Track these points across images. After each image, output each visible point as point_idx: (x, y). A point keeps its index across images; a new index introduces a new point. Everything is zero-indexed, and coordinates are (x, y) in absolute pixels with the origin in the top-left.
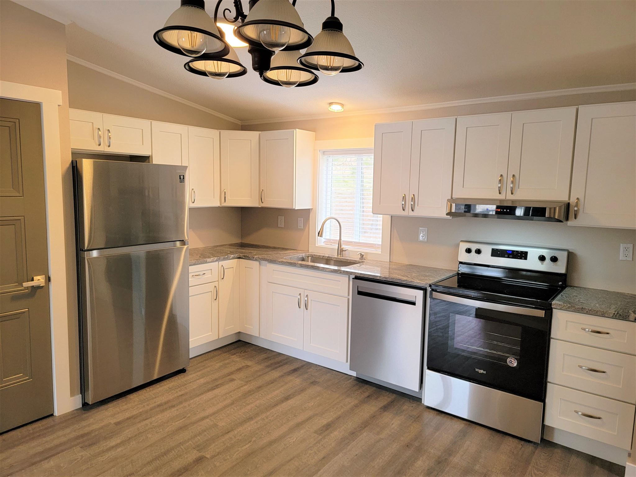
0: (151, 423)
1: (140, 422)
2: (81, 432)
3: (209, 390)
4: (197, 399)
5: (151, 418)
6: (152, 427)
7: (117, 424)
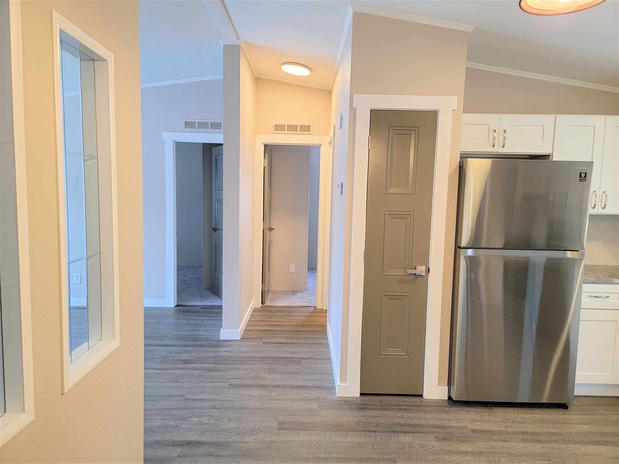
0: (508, 448)
1: (497, 440)
2: (439, 423)
3: (592, 443)
4: (573, 446)
5: (509, 442)
6: (508, 452)
7: (474, 431)
